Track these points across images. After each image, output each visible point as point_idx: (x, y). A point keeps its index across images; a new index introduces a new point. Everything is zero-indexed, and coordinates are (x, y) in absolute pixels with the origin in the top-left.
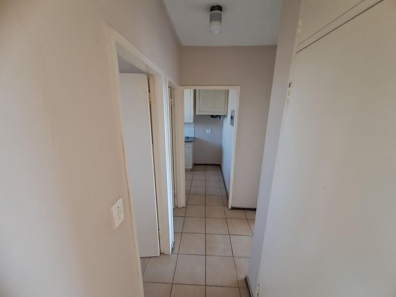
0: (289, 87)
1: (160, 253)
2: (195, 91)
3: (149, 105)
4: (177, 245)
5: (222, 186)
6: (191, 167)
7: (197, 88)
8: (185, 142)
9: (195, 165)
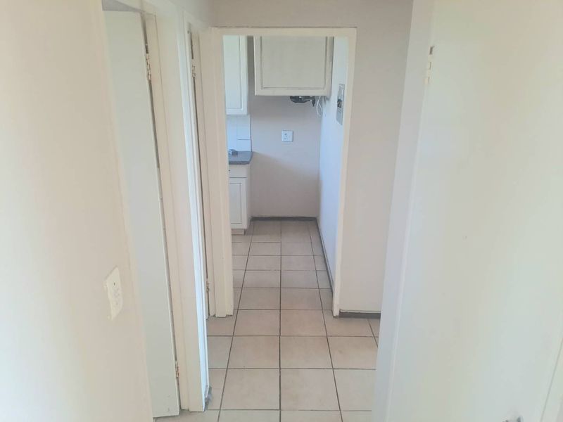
0: (431, 53)
1: (181, 410)
2: (250, 40)
3: (147, 81)
4: (217, 394)
5: (320, 266)
6: (245, 225)
7: (256, 33)
8: (231, 163)
9: (254, 220)
